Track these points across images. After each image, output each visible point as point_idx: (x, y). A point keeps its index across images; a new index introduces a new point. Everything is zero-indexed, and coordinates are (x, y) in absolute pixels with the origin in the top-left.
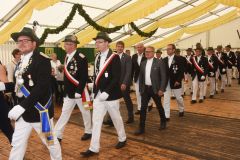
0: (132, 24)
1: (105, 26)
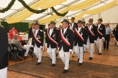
0: (53, 8)
1: (36, 9)
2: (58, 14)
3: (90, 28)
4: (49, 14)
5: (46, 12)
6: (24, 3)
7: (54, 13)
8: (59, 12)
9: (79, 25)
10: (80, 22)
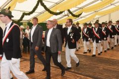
0: (69, 10)
1: (55, 11)
2: (74, 15)
3: (110, 27)
4: (65, 15)
5: (63, 14)
6: (45, 7)
7: (70, 15)
8: (74, 13)
9: (102, 25)
10: (103, 23)
